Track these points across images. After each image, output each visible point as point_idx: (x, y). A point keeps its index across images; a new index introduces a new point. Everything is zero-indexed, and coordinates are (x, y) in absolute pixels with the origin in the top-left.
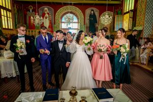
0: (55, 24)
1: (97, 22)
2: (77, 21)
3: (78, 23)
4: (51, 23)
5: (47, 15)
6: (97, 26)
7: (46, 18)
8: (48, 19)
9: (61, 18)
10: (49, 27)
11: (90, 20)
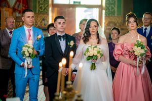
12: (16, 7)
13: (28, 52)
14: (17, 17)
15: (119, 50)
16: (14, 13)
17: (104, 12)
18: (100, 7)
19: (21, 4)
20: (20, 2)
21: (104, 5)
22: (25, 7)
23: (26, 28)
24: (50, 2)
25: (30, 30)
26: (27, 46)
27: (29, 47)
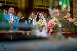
13: (10, 23)
15: (49, 24)
23: (10, 15)
25: (12, 15)
26: (10, 20)
27: (11, 21)
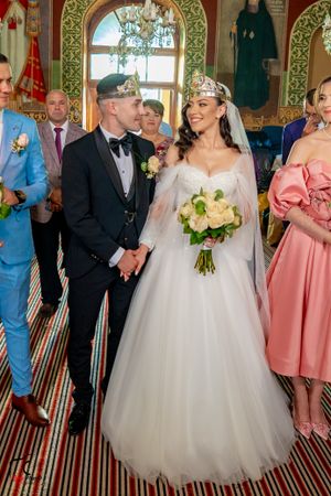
0: (56, 56)
1: (275, 56)
2: (172, 46)
3: (177, 52)
4: (35, 51)
5: (16, 10)
6: (275, 71)
7: (12, 26)
8: (20, 28)
9: (91, 27)
10: (27, 72)
11: (241, 41)
12: (22, 86)
14: (24, 104)
16: (19, 98)
17: (180, 96)
18: (173, 86)
19: (32, 80)
20: (29, 76)
21: (181, 82)
22: (39, 86)
24: (85, 77)
